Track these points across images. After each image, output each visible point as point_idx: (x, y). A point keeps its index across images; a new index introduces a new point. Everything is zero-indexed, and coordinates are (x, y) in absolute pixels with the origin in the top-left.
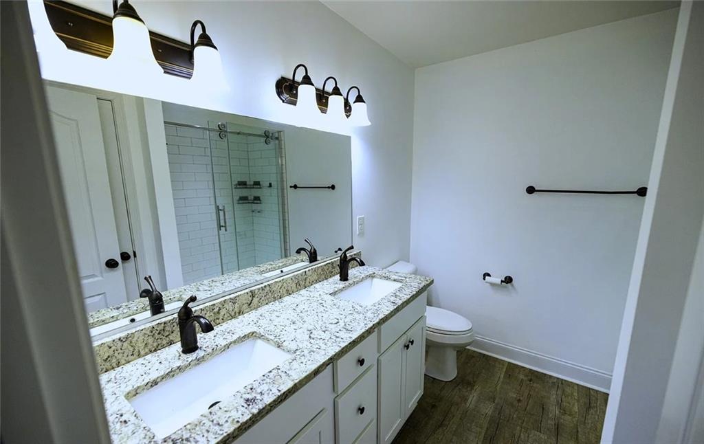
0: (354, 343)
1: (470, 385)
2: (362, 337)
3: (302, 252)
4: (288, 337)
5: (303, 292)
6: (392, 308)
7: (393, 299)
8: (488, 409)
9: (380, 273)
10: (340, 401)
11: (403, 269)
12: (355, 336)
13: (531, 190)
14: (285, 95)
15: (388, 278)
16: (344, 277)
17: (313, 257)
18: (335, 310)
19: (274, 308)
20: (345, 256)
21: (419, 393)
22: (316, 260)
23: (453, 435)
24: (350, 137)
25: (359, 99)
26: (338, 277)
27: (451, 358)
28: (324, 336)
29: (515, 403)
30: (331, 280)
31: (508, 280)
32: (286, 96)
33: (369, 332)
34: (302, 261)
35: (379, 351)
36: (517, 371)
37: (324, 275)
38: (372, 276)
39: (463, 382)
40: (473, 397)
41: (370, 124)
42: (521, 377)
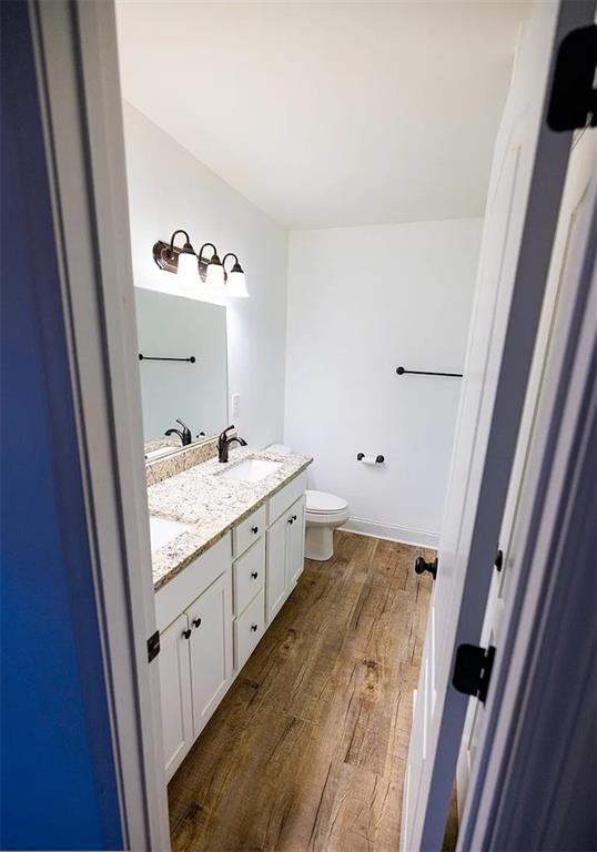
0: (250, 512)
1: (346, 561)
2: (256, 508)
3: (173, 433)
4: (185, 509)
5: (183, 474)
6: (279, 483)
7: (278, 476)
8: (362, 579)
9: (260, 454)
10: (239, 564)
11: (283, 451)
12: (250, 506)
13: (401, 371)
14: (162, 260)
15: (268, 459)
16: (224, 458)
17: (187, 439)
18: (223, 487)
19: (157, 489)
20: (225, 436)
21: (300, 570)
22: (190, 443)
23: (333, 602)
24: (225, 307)
25: (237, 268)
26: (217, 459)
27: (328, 536)
28: (220, 508)
29: (385, 571)
30: (210, 462)
31: (380, 459)
32: (163, 262)
33: (261, 503)
34: (167, 445)
35: (267, 523)
36: (387, 545)
37: (203, 457)
38: (251, 458)
39: (339, 559)
40: (348, 571)
41: (247, 295)
42: (391, 549)
